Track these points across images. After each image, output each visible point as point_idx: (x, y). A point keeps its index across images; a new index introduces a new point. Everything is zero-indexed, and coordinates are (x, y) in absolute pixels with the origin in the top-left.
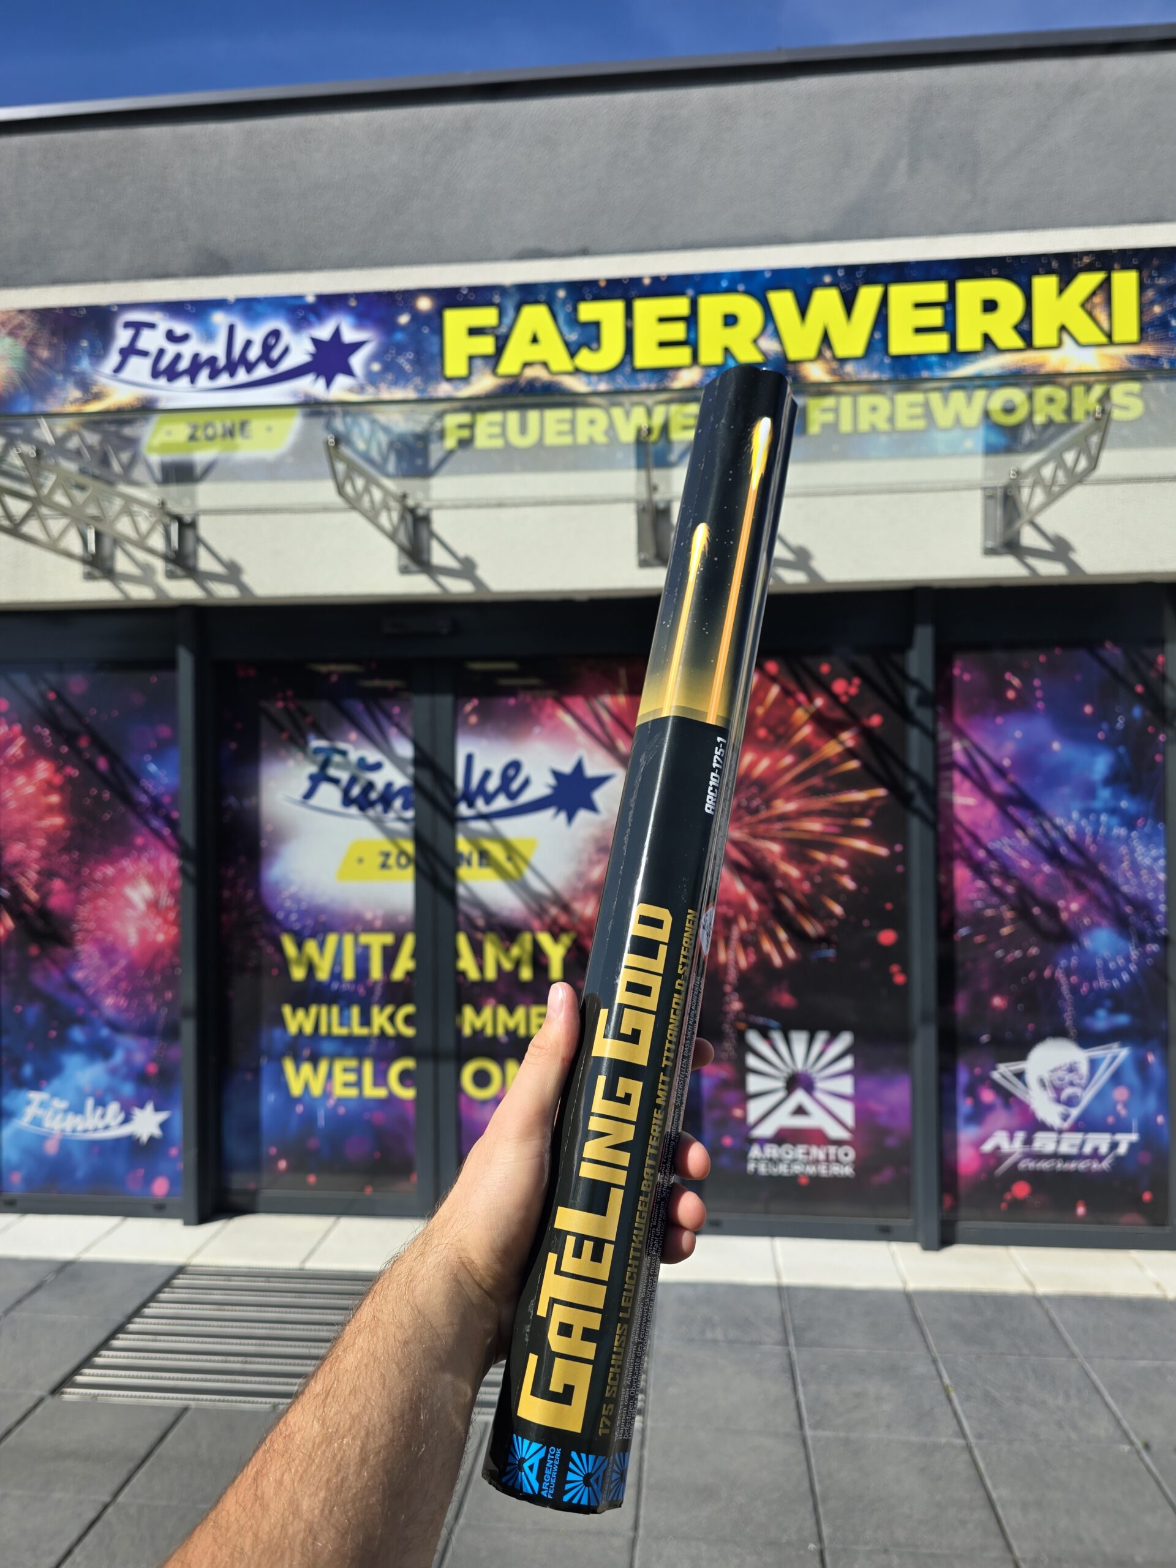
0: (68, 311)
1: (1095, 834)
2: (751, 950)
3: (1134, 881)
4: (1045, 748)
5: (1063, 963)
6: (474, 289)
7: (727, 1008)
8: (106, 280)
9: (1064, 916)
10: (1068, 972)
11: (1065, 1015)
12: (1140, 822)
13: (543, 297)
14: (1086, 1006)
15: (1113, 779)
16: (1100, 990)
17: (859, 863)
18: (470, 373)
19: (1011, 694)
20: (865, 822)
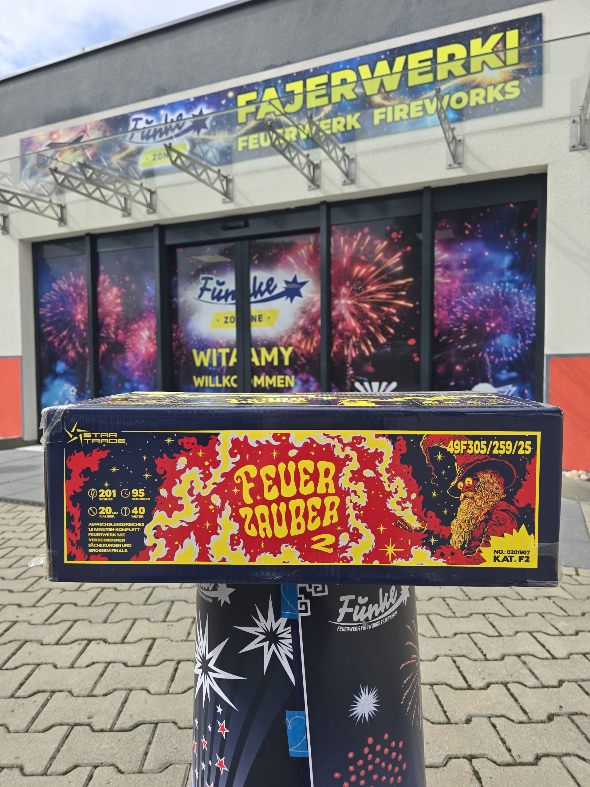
0: (115, 118)
1: (503, 292)
2: (357, 349)
3: (520, 313)
4: (481, 255)
5: (487, 350)
6: (248, 85)
7: (347, 373)
8: (126, 104)
9: (488, 329)
10: (489, 354)
11: (489, 373)
12: (524, 285)
13: (273, 85)
14: (497, 368)
15: (512, 267)
16: (504, 361)
17: (401, 310)
18: (247, 120)
19: (467, 232)
20: (404, 293)
